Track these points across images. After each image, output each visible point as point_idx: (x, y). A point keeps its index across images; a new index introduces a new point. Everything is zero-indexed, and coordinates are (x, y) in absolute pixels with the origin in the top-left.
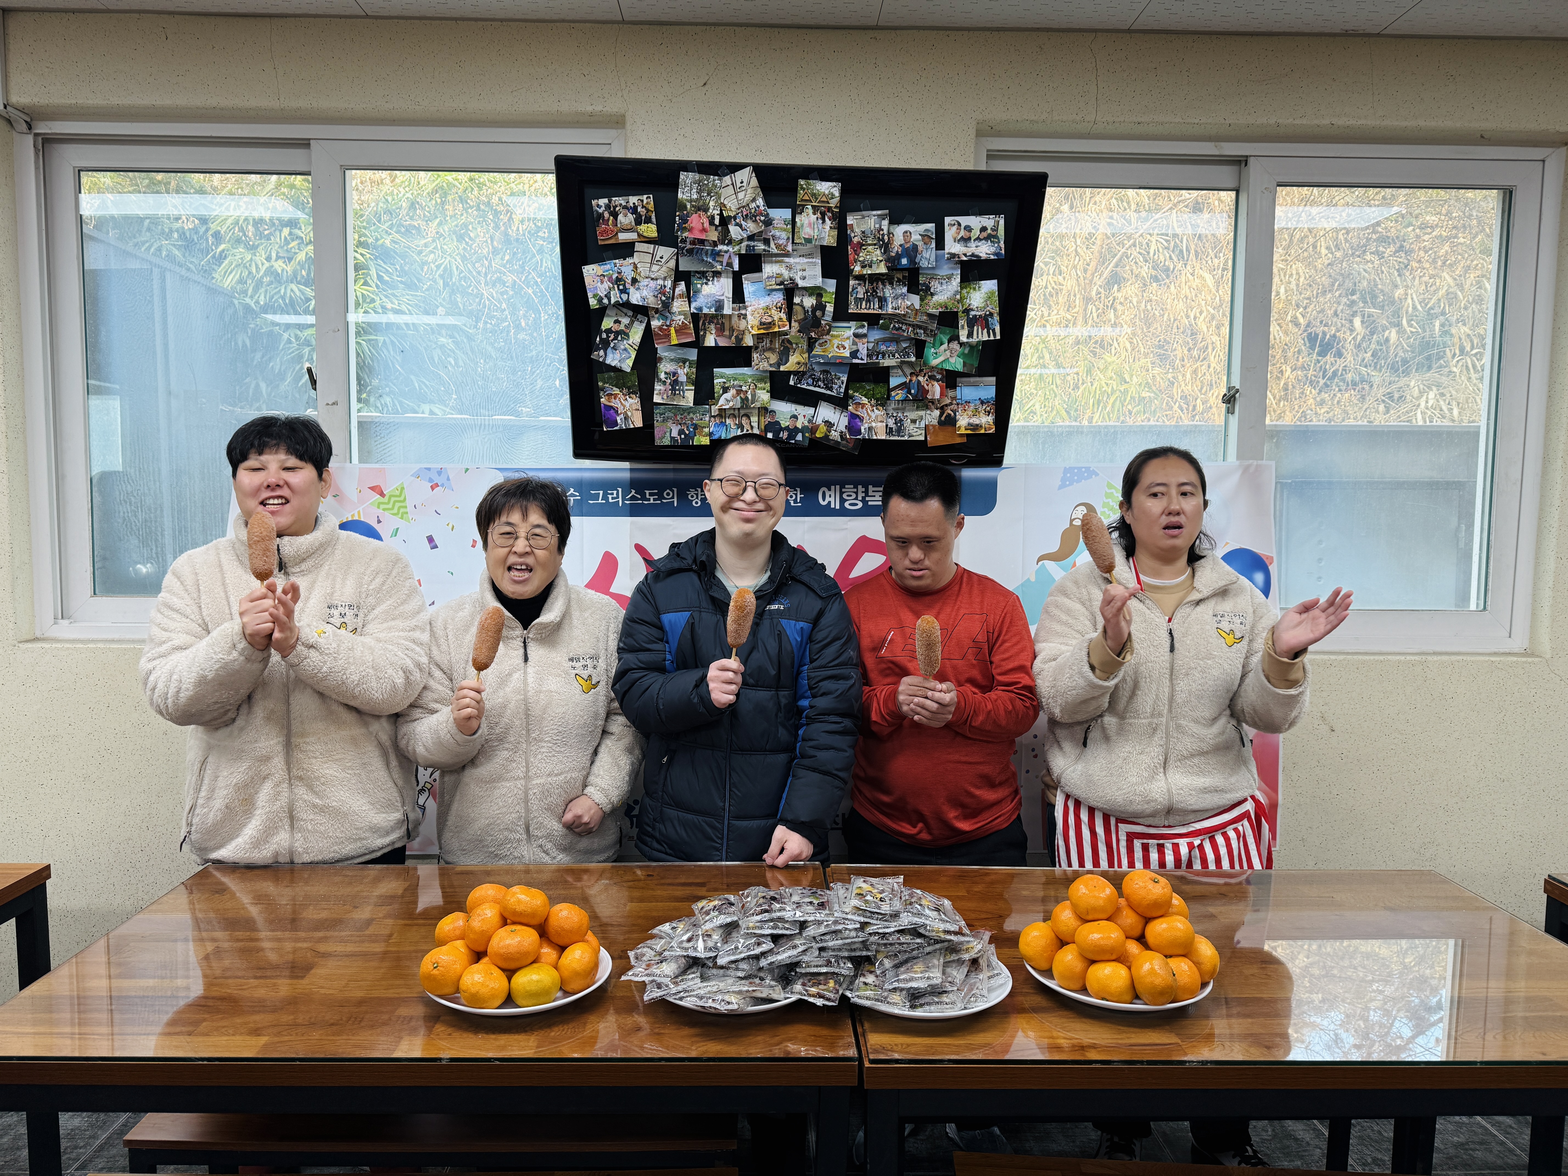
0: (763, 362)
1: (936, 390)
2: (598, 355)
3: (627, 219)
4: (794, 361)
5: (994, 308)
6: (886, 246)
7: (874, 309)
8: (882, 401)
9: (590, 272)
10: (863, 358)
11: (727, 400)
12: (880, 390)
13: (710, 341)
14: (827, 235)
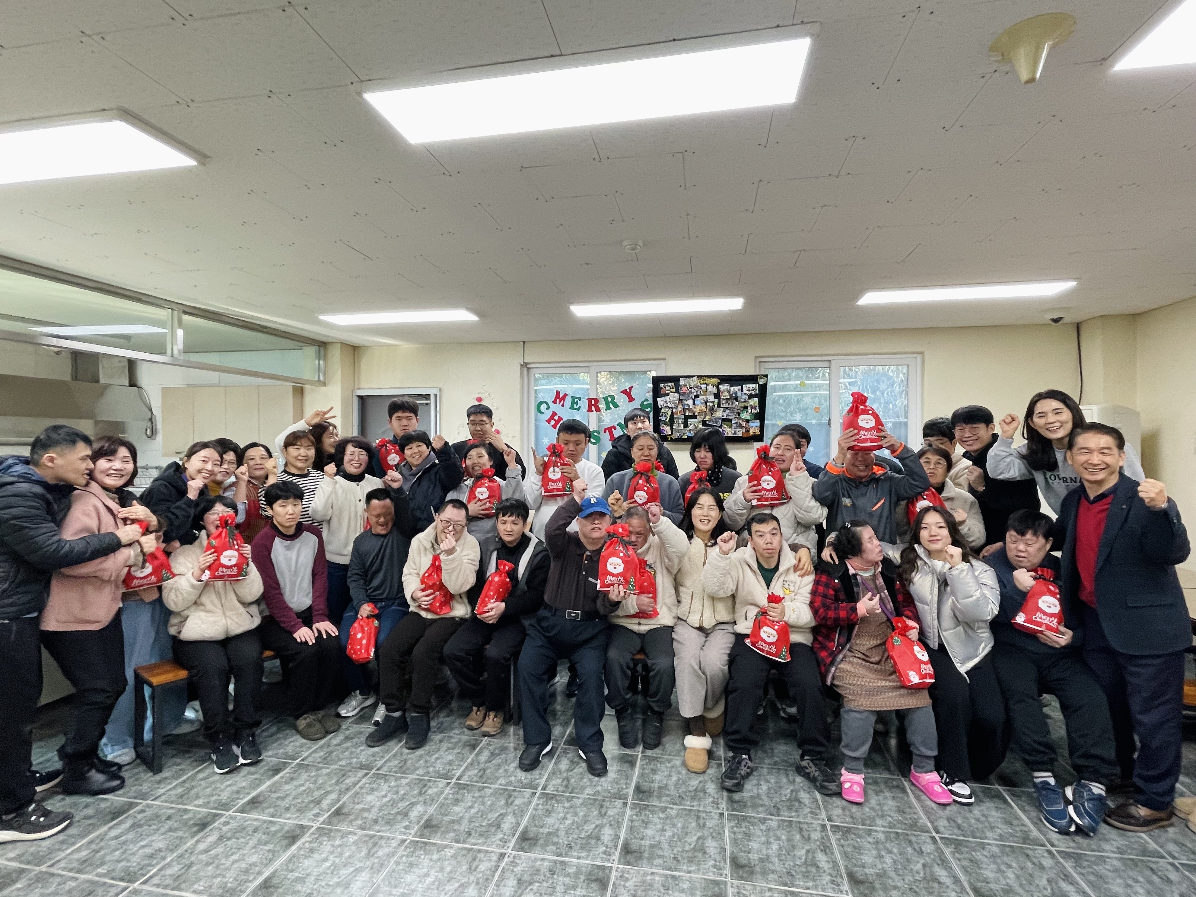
0: (700, 418)
1: (744, 424)
2: (660, 418)
3: (668, 388)
4: (707, 418)
5: (757, 405)
6: (729, 392)
7: (727, 405)
8: (731, 427)
9: (659, 399)
10: (725, 417)
11: (691, 427)
12: (729, 423)
13: (687, 414)
14: (715, 390)
